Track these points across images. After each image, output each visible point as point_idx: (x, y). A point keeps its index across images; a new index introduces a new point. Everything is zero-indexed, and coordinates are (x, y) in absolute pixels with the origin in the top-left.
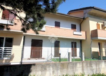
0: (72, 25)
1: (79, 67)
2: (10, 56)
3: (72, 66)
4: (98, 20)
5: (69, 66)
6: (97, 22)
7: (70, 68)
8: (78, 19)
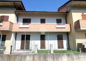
0: (57, 20)
1: (29, 60)
2: (3, 48)
3: (20, 58)
4: (83, 11)
5: (16, 58)
6: (82, 13)
7: (17, 60)
8: (63, 14)
